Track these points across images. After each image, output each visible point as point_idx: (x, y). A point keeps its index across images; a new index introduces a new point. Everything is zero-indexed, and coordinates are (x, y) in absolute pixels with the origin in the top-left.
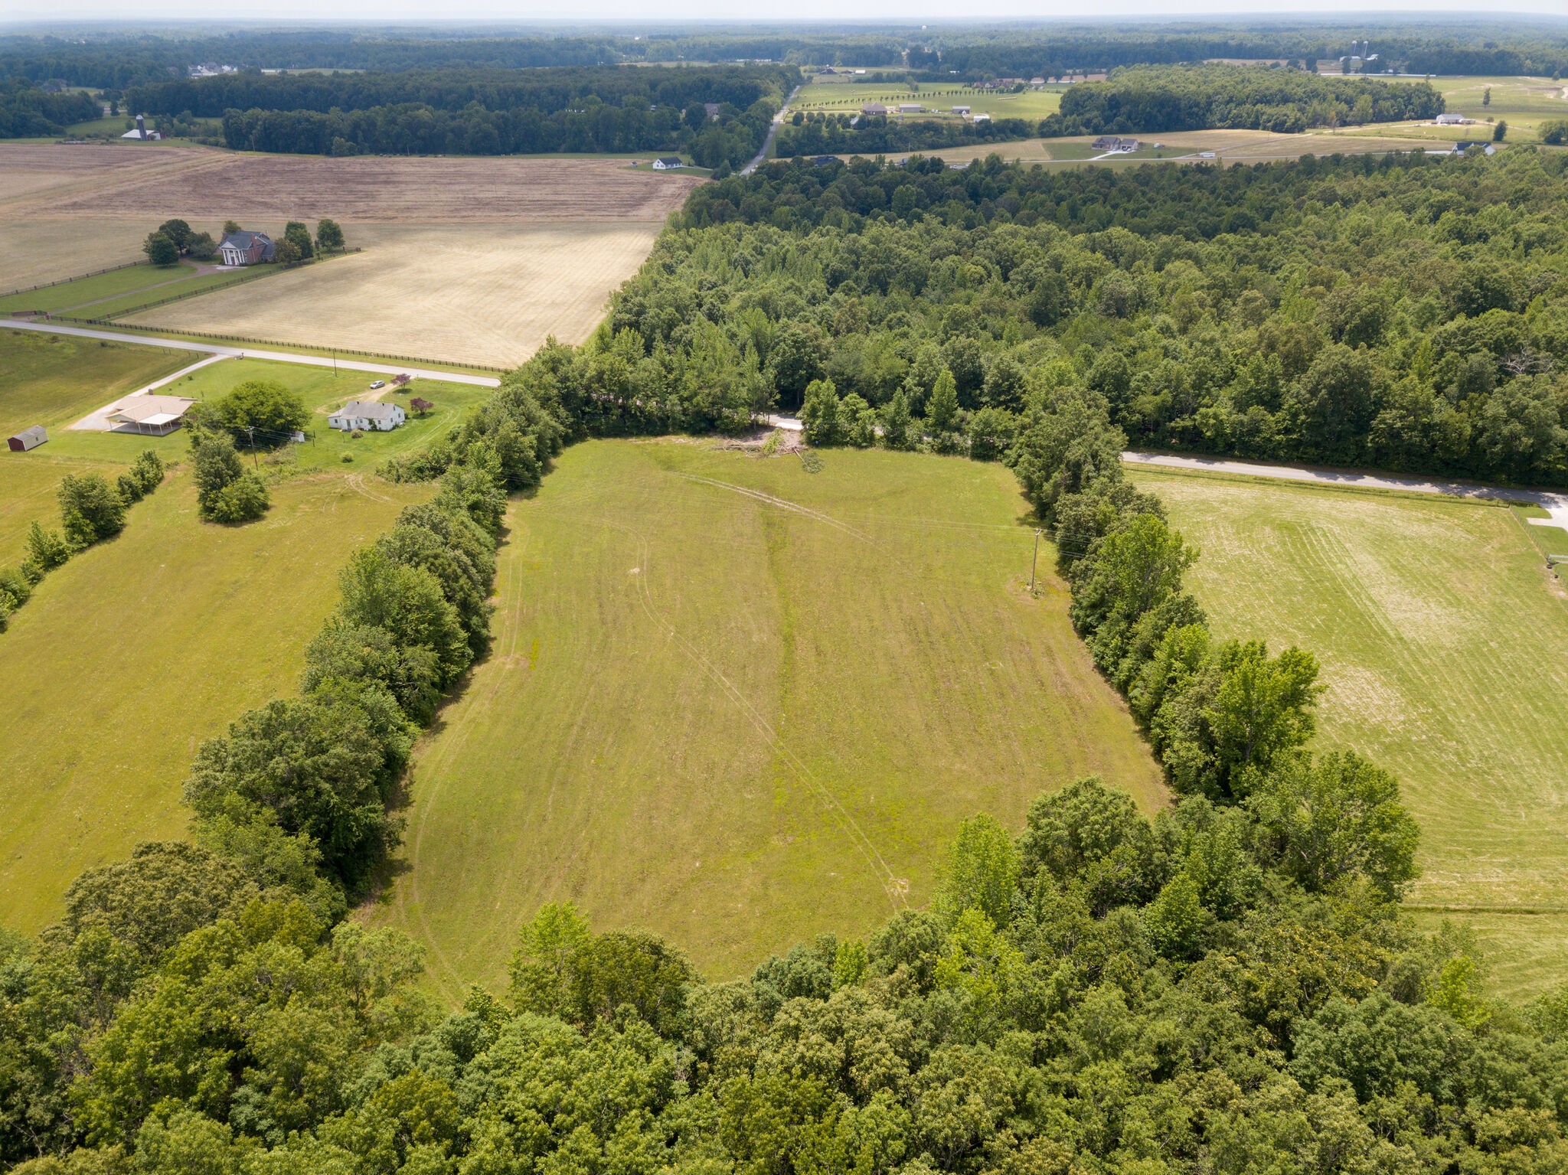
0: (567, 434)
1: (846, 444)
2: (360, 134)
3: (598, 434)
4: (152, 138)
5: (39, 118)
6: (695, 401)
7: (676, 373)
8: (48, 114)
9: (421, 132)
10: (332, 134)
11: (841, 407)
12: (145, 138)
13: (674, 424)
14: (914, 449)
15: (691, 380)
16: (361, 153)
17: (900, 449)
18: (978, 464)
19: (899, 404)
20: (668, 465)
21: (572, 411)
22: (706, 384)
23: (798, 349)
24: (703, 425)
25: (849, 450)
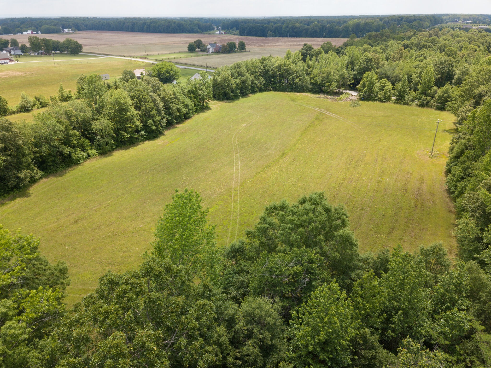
0: (261, 87)
1: (377, 100)
2: (277, 31)
3: (275, 90)
4: (222, 33)
5: (197, 29)
6: (315, 79)
7: (311, 69)
8: (199, 28)
9: (295, 30)
10: (268, 31)
11: (378, 84)
12: (220, 33)
13: (307, 89)
14: (407, 104)
15: (316, 71)
16: (276, 37)
17: (401, 104)
18: (438, 112)
19: (404, 83)
20: (293, 100)
21: (266, 79)
22: (322, 73)
23: (367, 62)
24: (317, 89)
25: (377, 103)
